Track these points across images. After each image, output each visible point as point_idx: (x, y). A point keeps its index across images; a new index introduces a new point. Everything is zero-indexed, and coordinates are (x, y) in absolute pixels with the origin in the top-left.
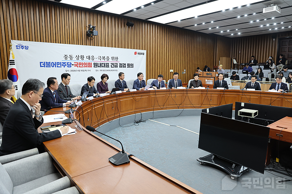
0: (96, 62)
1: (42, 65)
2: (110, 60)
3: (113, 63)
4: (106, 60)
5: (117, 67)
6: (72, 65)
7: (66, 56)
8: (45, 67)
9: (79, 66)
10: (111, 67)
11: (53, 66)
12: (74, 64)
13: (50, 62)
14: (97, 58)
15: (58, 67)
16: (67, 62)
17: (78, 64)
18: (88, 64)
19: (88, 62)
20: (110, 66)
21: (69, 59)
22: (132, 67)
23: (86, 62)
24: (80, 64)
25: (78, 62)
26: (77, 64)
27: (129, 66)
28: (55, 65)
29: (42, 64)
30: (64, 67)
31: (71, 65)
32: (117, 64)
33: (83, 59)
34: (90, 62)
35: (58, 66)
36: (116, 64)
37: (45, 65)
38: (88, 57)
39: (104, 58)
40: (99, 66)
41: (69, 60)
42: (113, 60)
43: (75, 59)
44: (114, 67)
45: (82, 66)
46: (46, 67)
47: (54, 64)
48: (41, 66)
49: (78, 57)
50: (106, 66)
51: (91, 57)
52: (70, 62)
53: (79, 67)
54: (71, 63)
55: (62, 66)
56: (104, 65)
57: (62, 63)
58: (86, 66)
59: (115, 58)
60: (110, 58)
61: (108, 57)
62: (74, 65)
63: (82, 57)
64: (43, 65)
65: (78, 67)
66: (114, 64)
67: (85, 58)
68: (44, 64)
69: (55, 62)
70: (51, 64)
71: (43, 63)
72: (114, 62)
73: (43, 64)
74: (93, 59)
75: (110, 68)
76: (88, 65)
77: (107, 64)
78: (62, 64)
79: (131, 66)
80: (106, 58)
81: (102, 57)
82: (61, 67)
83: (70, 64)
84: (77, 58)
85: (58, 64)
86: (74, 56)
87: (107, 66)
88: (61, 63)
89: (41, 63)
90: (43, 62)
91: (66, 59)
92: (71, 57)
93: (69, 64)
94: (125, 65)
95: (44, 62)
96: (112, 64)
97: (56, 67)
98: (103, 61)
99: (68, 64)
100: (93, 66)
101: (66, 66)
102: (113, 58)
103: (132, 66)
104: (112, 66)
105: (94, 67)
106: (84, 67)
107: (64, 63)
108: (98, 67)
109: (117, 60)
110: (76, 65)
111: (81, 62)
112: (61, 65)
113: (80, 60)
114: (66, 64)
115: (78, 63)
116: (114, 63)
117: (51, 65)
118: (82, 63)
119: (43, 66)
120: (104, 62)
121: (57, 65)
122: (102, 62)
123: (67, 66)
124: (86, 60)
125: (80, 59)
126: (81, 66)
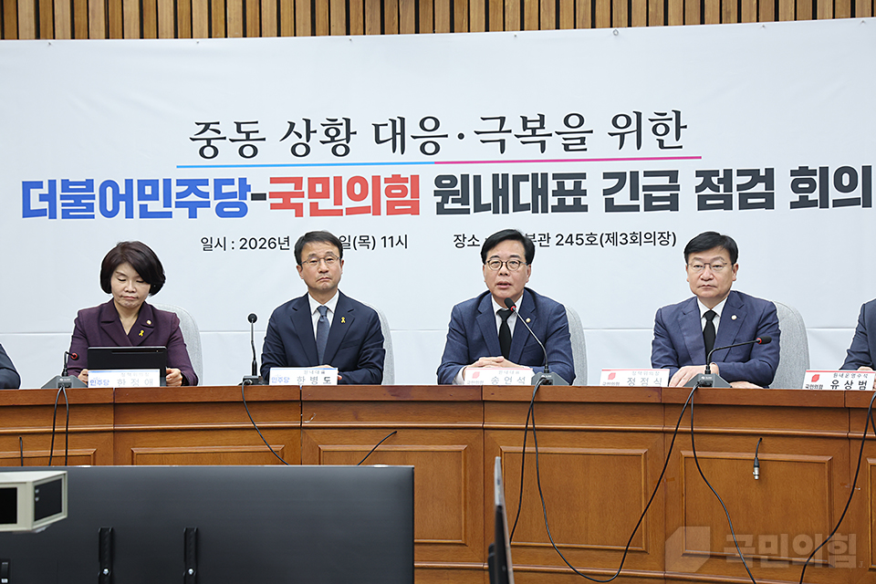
0: (457, 171)
1: (36, 204)
2: (601, 143)
3: (626, 168)
4: (554, 145)
5: (674, 206)
6: (256, 197)
7: (210, 134)
8: (53, 216)
9: (306, 202)
10: (610, 206)
11: (109, 208)
12: (267, 188)
13: (90, 183)
14: (469, 135)
15: (145, 213)
16: (212, 175)
17: (305, 188)
18: (383, 186)
19: (386, 173)
20: (594, 199)
21: (228, 151)
22: (854, 202)
23: (368, 174)
24: (319, 188)
25: (306, 174)
26: (290, 187)
27: (815, 196)
28: (122, 204)
29: (35, 193)
30: (193, 215)
31: (248, 202)
32: (673, 175)
33: (341, 150)
34: (406, 172)
35: (144, 207)
36: (665, 181)
37: (59, 202)
38: (386, 133)
39: (534, 128)
40: (487, 197)
41: (229, 159)
42: (631, 139)
43: (275, 151)
44: (641, 202)
45: (338, 201)
46: (66, 215)
47: (117, 198)
48: (28, 212)
49: (300, 136)
50: (553, 201)
51: (412, 128)
52: (235, 174)
53: (306, 209)
54: (243, 181)
55: (173, 209)
56: (539, 192)
57: (180, 183)
58: (368, 202)
59: (647, 127)
60: (599, 124)
61: (574, 121)
62: (269, 201)
63: (339, 134)
64: (45, 205)
65: (299, 214)
66: (643, 181)
67: (362, 144)
68: (50, 198)
69: (129, 183)
70: (96, 192)
71: (45, 190)
72: (645, 157)
73: (42, 198)
74: (430, 146)
75: (596, 219)
76: (384, 199)
77: (569, 185)
78: (175, 189)
79: (834, 194)
80: (554, 123)
81: (514, 124)
82: (169, 215)
83: (235, 188)
84: (293, 139)
85: (148, 190)
86: (272, 128)
87: (569, 201)
88: (167, 182)
89: (28, 186)
90: (39, 185)
91: (209, 152)
92: (248, 140)
93: (233, 195)
94: (760, 188)
95: (52, 183)
96: (615, 181)
97: (129, 215)
98: (522, 158)
99: (225, 189)
100: (428, 200)
101: (207, 205)
102: (627, 126)
103: (858, 193)
104: (622, 198)
105: (441, 210)
106: (350, 211)
107: (193, 185)
108: (480, 208)
109: (670, 139)
110: (285, 202)
111: (330, 173)
112: (167, 204)
113: (321, 161)
114: (210, 189)
115: (297, 182)
116: (641, 167)
117: (96, 203)
118: (338, 180)
119: (41, 213)
120: (539, 169)
121: (137, 204)
122: (512, 170)
123: (214, 203)
124: (369, 158)
125: (321, 152)
126: (326, 204)
